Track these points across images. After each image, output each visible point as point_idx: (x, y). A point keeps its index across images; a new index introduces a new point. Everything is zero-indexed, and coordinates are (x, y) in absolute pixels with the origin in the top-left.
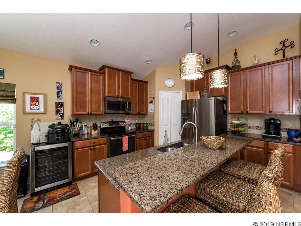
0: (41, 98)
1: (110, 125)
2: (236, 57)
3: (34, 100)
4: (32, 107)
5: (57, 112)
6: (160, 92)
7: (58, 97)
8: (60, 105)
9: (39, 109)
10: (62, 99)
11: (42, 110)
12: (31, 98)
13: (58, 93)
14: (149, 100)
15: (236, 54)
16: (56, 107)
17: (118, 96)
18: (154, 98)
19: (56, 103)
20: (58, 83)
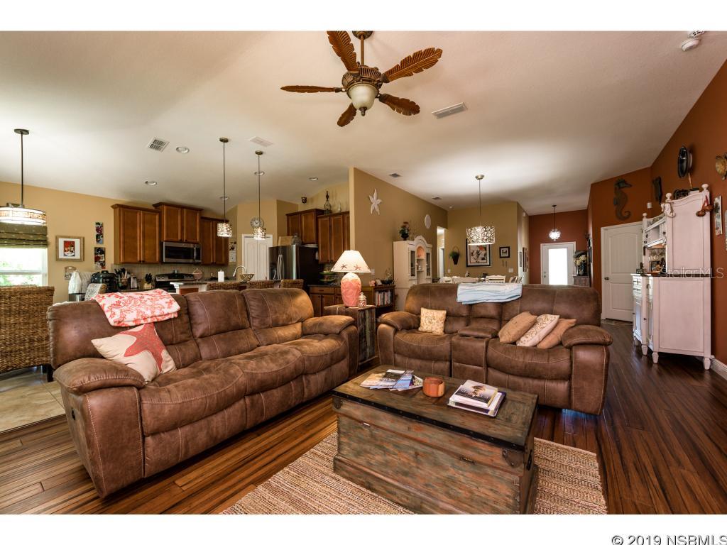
0: (77, 242)
1: (169, 278)
2: (327, 200)
3: (70, 245)
4: (66, 253)
5: (97, 259)
6: (243, 236)
7: (98, 241)
8: (100, 252)
9: (74, 256)
10: (102, 243)
11: (78, 256)
12: (65, 242)
13: (97, 236)
14: (230, 246)
15: (327, 197)
16: (96, 254)
17: (181, 240)
18: (235, 243)
19: (95, 248)
20: (98, 224)
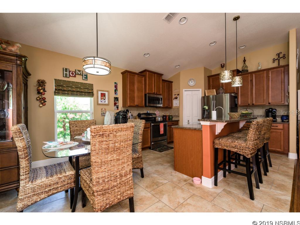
0: (107, 93)
1: (147, 116)
2: (245, 63)
3: (103, 95)
4: (102, 100)
5: (115, 104)
6: (184, 90)
7: (115, 93)
8: (116, 99)
9: (105, 102)
10: (117, 95)
11: (107, 102)
13: (115, 90)
14: (174, 97)
15: (245, 61)
16: (115, 101)
17: (154, 93)
18: (178, 95)
19: (114, 97)
20: (115, 83)
